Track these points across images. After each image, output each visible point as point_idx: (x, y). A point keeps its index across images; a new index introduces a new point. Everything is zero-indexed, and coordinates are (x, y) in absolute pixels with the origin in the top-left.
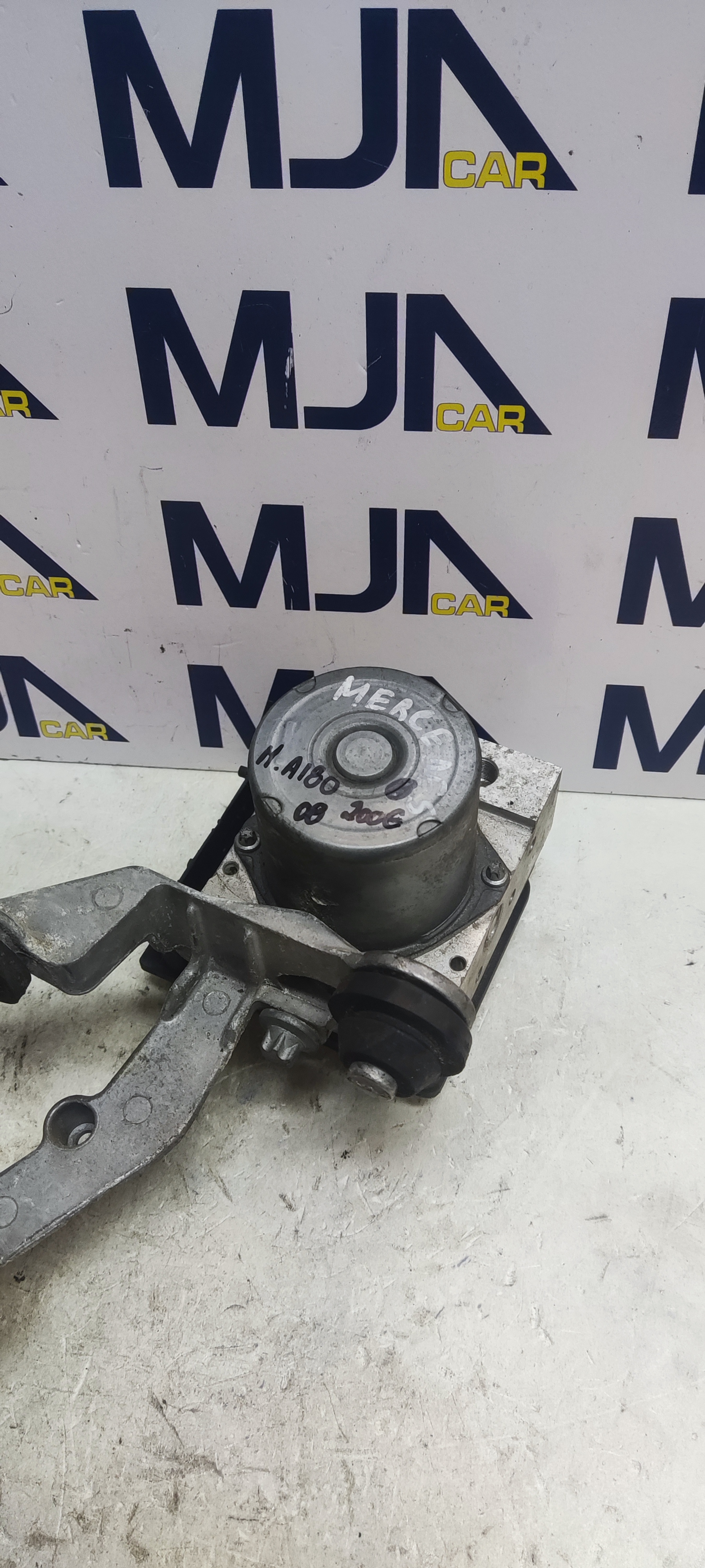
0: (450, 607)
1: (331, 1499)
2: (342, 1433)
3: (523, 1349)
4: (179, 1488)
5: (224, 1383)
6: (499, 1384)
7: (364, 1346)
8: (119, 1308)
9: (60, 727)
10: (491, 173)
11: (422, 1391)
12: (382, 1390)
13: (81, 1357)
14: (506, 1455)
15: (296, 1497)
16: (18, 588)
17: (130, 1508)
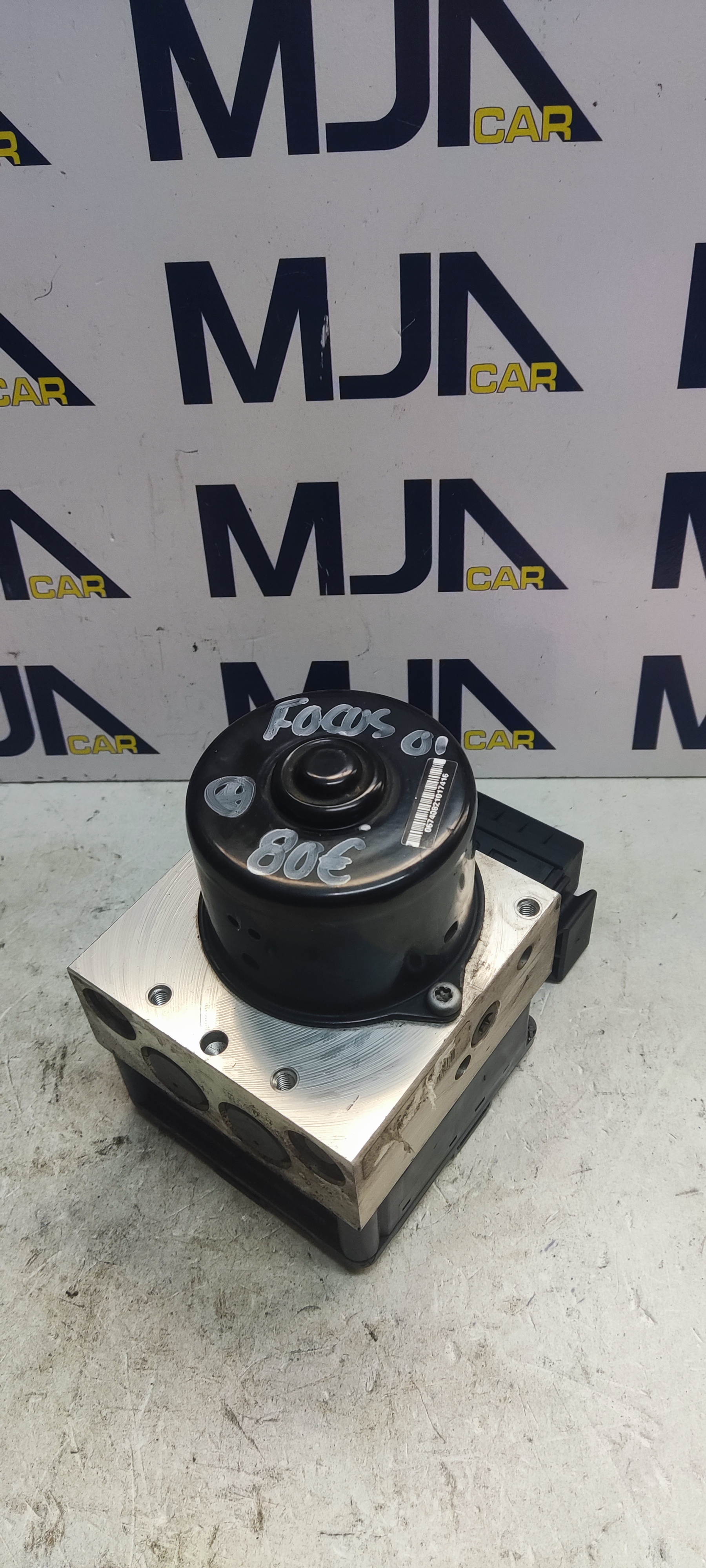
0: (485, 582)
1: (432, 1505)
2: (438, 1433)
3: (625, 1332)
4: (263, 1505)
5: (303, 1389)
6: (603, 1370)
7: (453, 1340)
8: (183, 1317)
9: (88, 742)
10: (520, 127)
11: (522, 1385)
12: (477, 1385)
13: (145, 1372)
14: (619, 1444)
15: (393, 1505)
16: (49, 590)
17: (209, 1531)
